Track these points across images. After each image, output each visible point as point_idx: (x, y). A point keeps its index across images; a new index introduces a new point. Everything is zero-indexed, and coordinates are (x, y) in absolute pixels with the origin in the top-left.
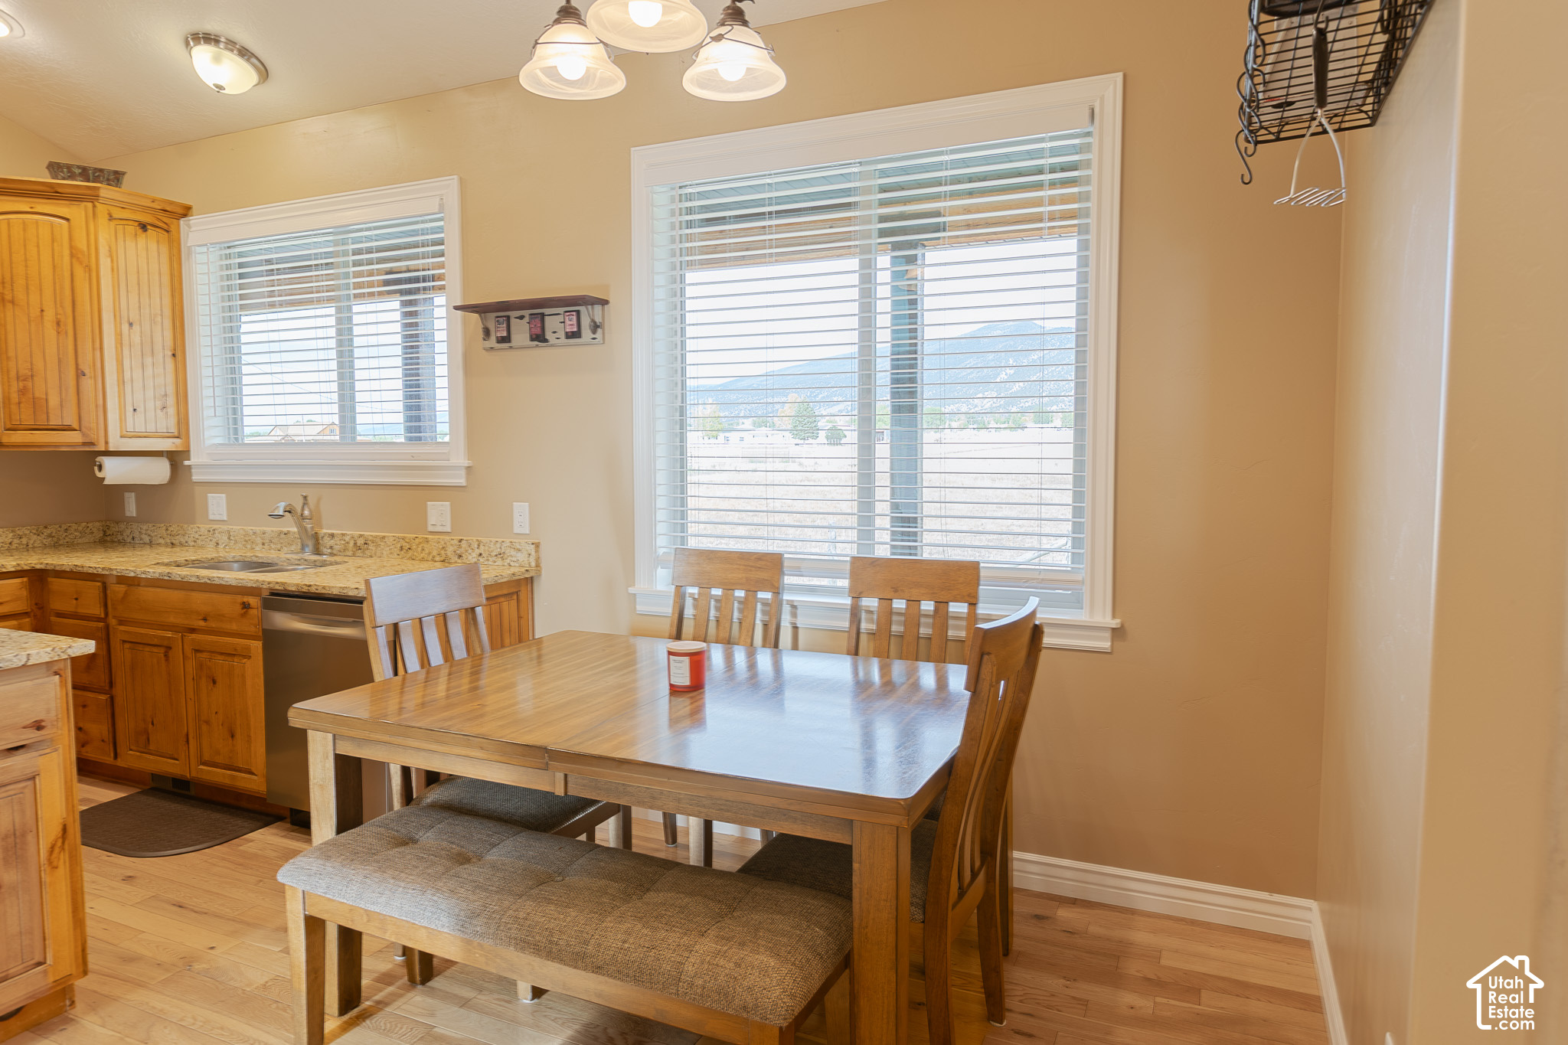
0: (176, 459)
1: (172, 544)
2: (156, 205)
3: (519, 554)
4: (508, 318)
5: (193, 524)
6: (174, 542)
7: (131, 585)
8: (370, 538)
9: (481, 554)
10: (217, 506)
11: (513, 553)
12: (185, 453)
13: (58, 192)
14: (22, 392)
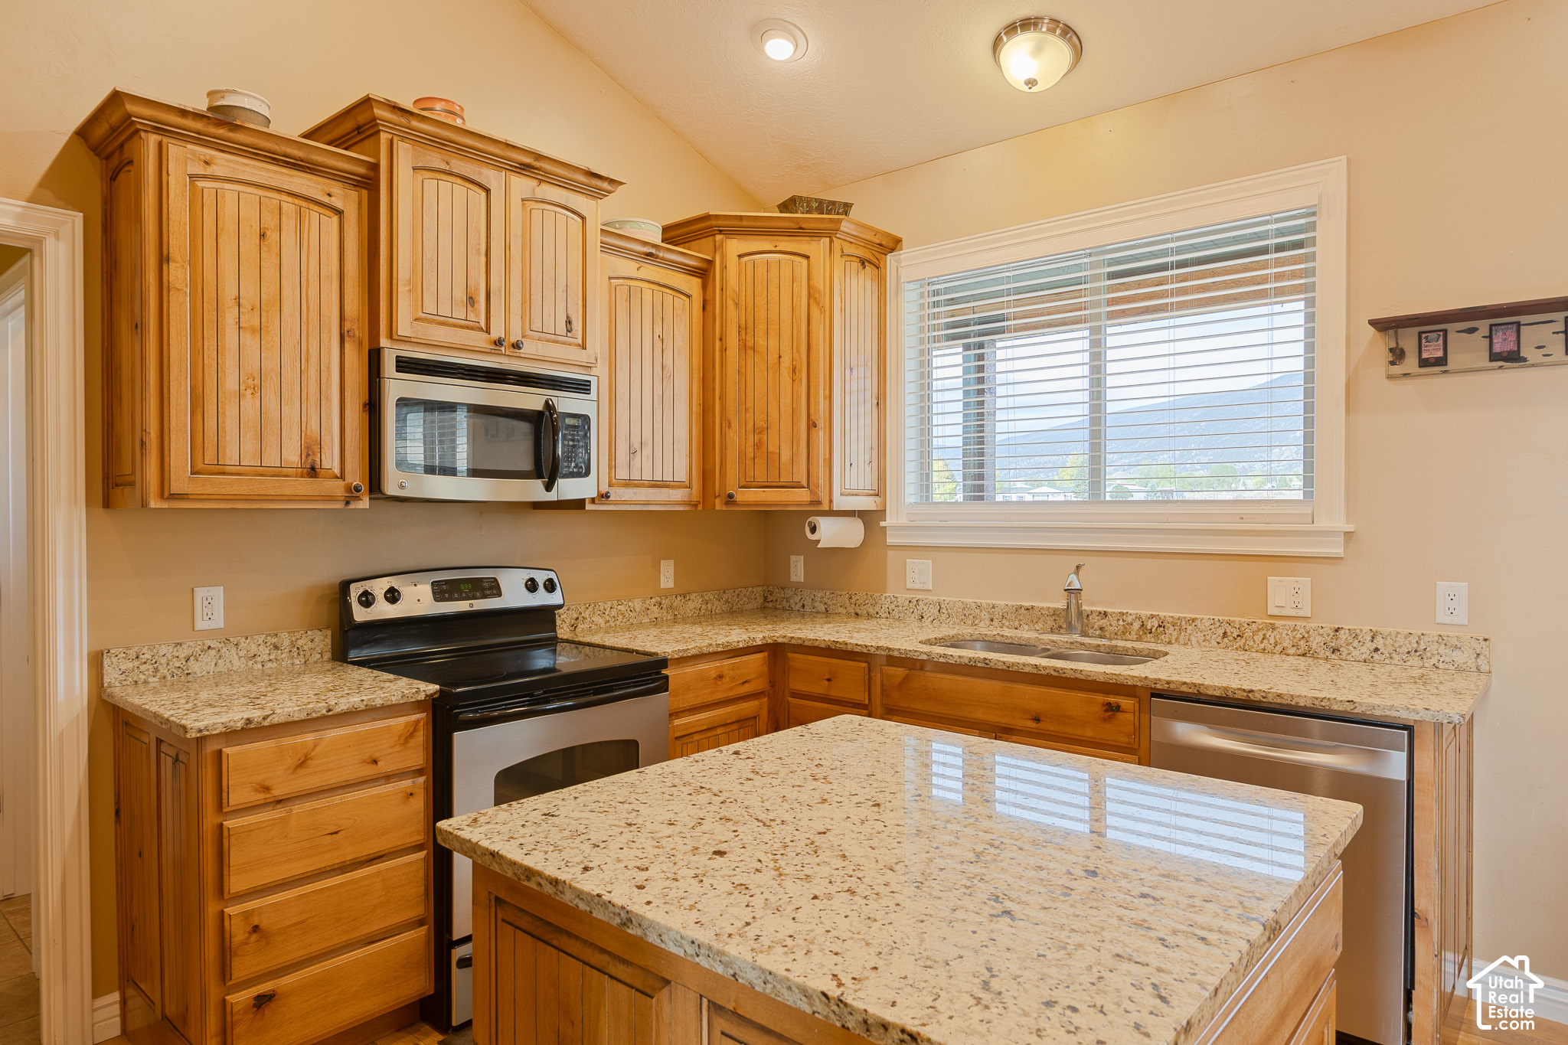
0: (870, 519)
1: (857, 614)
2: (870, 237)
3: (1457, 653)
4: (1445, 331)
5: (885, 593)
6: (859, 612)
7: (913, 669)
8: (1170, 620)
9: (1377, 650)
10: (919, 574)
11: (1442, 650)
12: (881, 513)
13: (801, 228)
14: (757, 446)
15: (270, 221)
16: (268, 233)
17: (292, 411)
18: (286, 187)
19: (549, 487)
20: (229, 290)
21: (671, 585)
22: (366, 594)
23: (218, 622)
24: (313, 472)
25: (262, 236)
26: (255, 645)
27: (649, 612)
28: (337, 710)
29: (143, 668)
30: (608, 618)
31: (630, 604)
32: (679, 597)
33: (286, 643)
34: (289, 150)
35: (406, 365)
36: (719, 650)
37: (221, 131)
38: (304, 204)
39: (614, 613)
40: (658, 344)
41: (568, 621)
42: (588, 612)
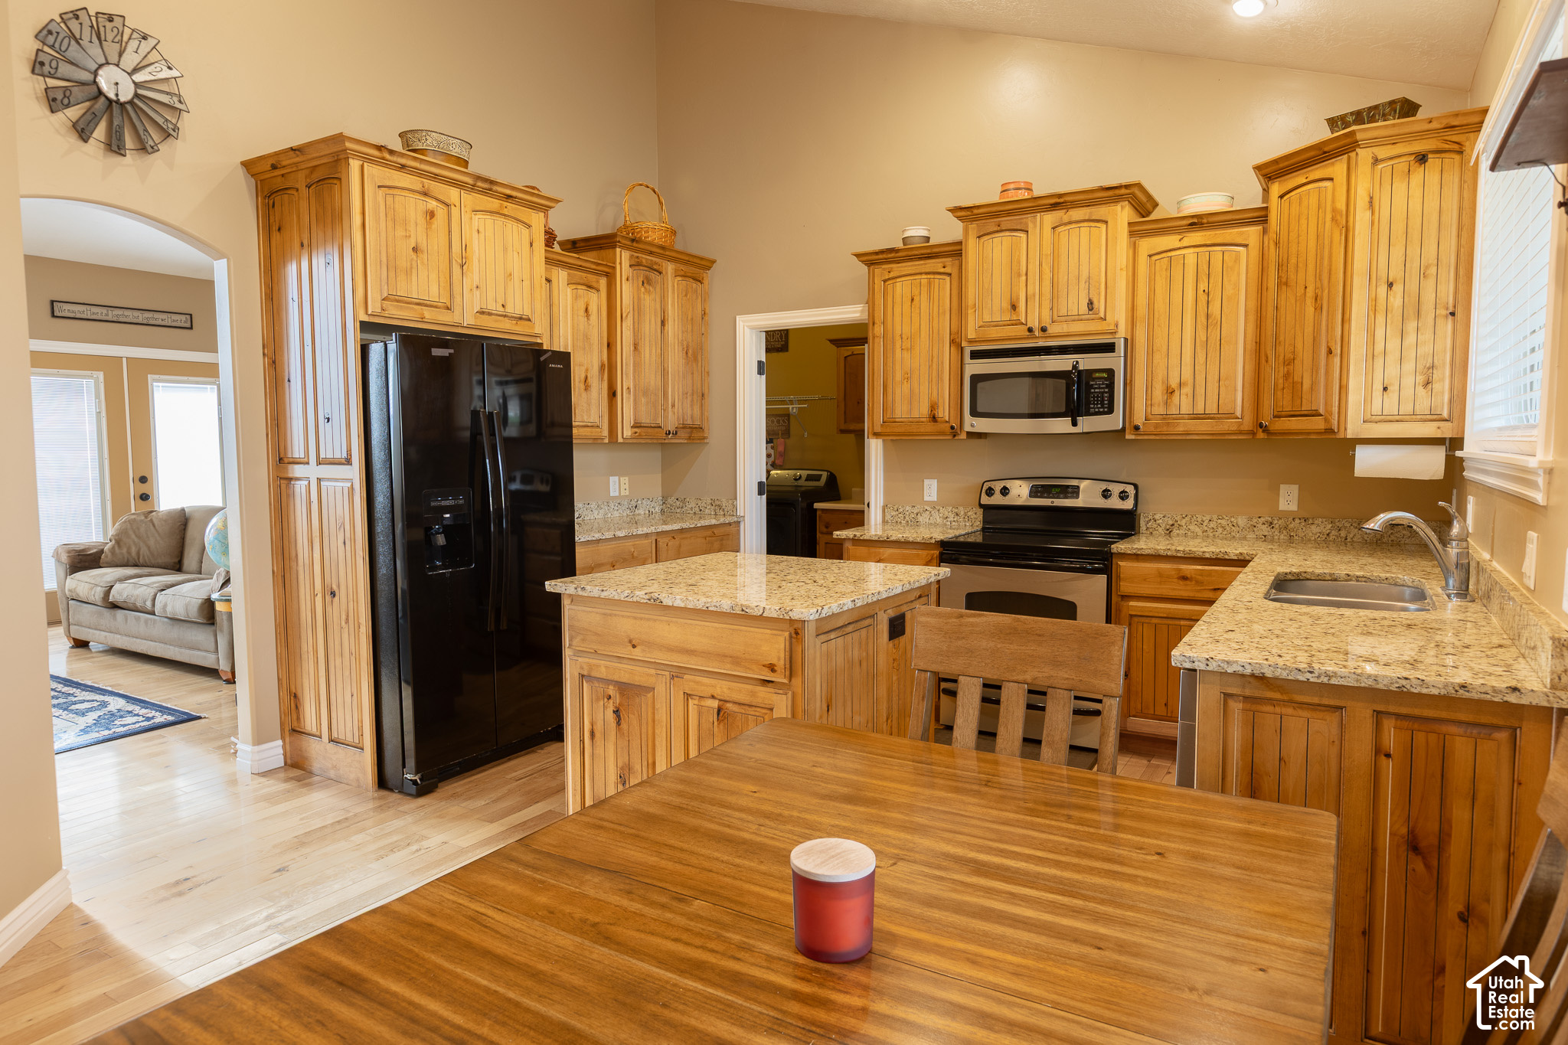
0: (1449, 448)
12: (1461, 440)
13: (1325, 153)
14: (1287, 376)
15: (916, 292)
16: (915, 298)
17: (924, 388)
18: (923, 271)
19: (1074, 424)
20: (898, 332)
21: (1294, 507)
22: (990, 489)
23: (934, 498)
24: (934, 419)
25: (912, 300)
26: (945, 512)
27: (1255, 529)
28: (891, 539)
29: (900, 515)
30: (1206, 528)
31: (1233, 519)
32: (1297, 521)
33: (962, 513)
34: (922, 252)
35: (975, 355)
36: (1179, 555)
37: (893, 255)
38: (932, 276)
39: (1212, 525)
40: (1203, 298)
41: (1163, 526)
42: (1184, 521)
